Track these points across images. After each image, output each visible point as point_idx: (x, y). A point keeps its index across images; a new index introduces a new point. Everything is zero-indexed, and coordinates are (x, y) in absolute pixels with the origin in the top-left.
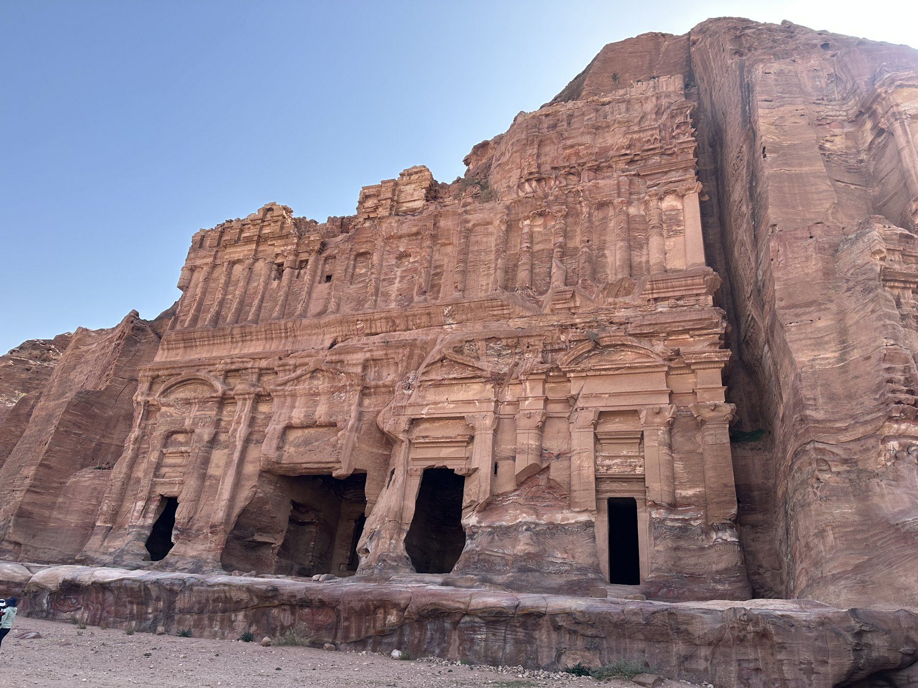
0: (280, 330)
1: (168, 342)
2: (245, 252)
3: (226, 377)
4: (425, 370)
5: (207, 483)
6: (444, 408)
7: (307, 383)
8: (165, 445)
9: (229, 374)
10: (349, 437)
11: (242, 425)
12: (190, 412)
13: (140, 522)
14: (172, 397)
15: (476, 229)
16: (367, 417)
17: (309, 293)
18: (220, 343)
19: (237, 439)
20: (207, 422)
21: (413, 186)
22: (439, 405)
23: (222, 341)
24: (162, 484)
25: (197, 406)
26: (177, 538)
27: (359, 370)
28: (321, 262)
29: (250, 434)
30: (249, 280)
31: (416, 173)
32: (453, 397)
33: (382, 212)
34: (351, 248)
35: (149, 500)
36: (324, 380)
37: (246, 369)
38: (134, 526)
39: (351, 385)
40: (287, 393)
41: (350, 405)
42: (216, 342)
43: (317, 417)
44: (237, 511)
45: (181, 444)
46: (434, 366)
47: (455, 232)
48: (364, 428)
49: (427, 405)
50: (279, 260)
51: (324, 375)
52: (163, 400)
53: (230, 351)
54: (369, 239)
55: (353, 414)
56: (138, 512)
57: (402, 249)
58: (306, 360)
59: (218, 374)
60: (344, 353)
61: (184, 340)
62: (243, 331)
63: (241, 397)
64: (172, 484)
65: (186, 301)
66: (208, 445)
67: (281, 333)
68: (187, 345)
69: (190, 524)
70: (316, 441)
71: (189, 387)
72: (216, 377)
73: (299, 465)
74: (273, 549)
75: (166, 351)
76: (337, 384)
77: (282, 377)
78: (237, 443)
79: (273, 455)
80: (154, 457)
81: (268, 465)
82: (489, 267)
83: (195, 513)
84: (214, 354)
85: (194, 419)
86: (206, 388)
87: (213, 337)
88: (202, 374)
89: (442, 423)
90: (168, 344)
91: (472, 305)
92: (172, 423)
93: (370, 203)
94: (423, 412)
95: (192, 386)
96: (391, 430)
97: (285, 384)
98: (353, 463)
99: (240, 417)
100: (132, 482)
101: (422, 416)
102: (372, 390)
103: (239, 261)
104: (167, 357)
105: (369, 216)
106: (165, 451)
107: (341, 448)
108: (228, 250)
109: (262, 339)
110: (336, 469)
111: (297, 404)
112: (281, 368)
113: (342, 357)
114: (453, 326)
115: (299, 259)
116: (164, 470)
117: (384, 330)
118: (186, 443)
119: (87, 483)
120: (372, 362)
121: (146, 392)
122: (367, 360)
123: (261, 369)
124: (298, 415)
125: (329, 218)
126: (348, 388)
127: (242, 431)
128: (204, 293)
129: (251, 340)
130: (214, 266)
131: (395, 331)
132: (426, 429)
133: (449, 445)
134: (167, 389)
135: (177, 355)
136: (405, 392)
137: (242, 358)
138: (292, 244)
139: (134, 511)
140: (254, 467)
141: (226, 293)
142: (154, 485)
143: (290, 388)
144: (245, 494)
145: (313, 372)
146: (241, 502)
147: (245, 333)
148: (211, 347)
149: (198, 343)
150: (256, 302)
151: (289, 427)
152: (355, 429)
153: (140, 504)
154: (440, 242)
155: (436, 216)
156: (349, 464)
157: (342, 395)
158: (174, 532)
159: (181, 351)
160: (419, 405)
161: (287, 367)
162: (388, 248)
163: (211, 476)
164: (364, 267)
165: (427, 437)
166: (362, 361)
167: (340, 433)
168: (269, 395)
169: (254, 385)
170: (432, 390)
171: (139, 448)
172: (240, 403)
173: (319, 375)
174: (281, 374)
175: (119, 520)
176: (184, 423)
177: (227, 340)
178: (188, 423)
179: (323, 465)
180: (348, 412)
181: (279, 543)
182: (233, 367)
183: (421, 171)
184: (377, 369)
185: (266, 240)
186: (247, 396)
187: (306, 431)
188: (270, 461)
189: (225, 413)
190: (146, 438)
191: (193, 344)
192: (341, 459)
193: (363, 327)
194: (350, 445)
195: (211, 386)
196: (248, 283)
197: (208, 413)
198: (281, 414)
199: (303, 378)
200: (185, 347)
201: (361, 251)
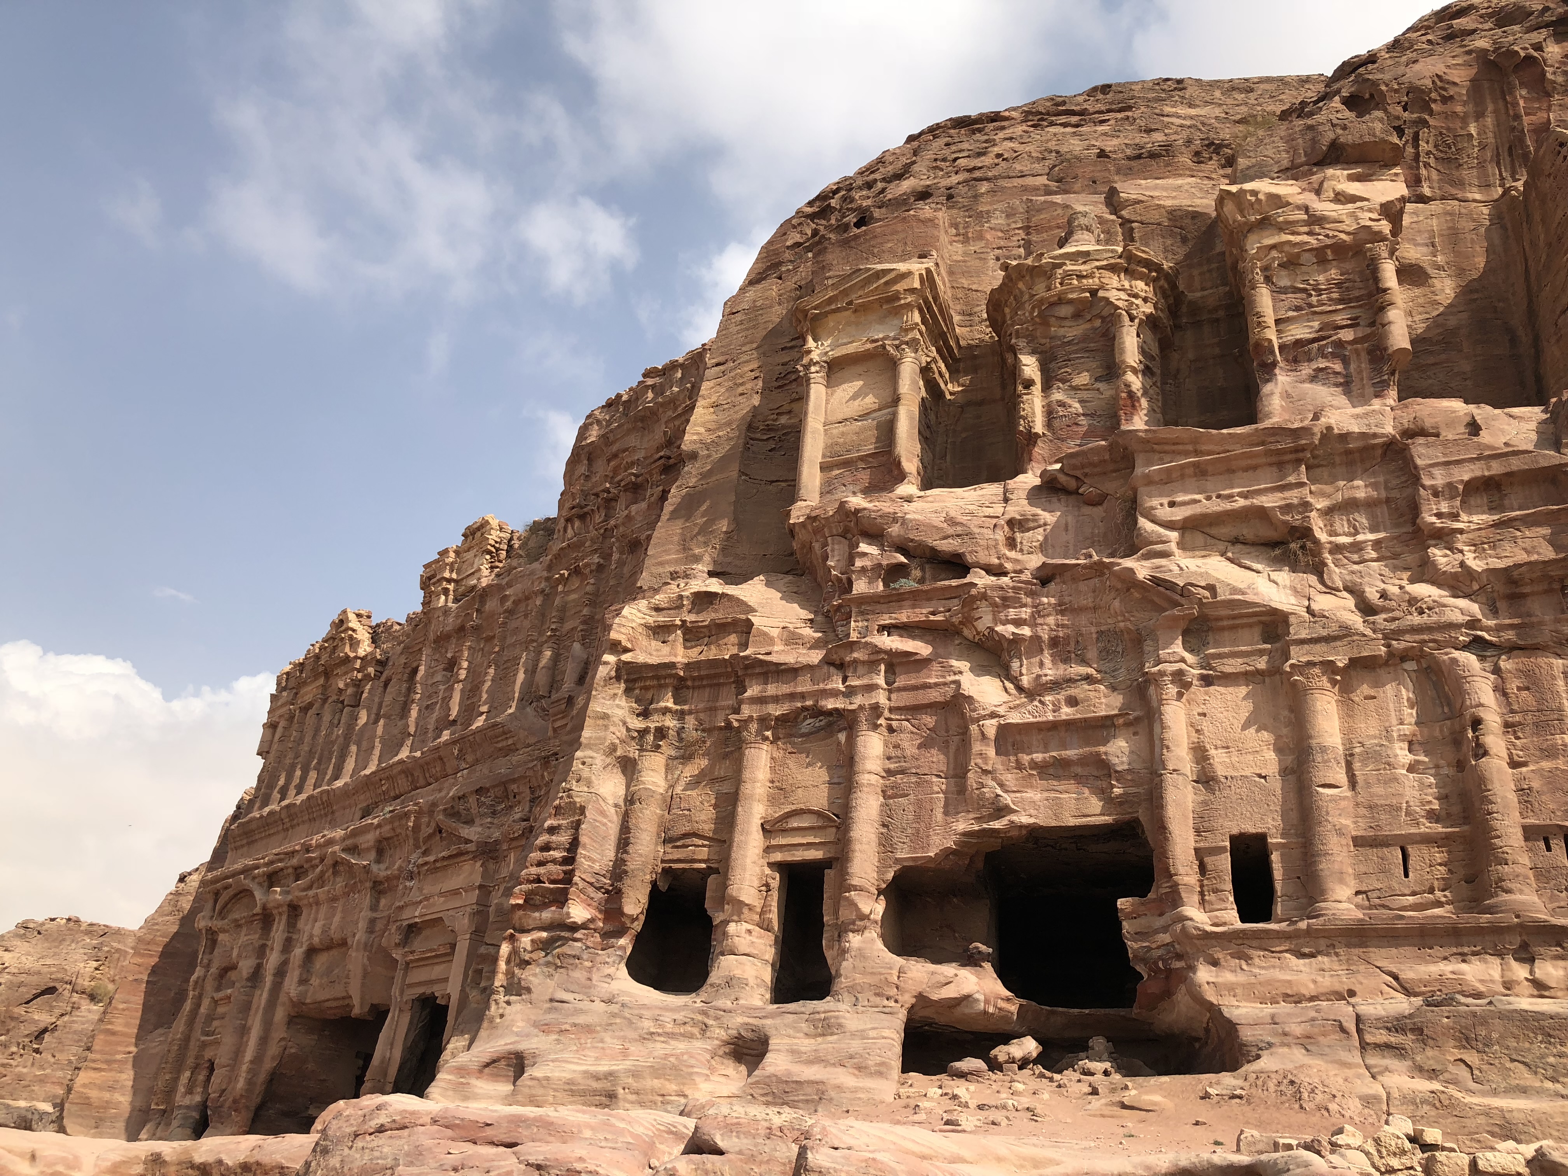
1: (233, 838)
3: (271, 883)
4: (424, 849)
6: (435, 904)
7: (330, 882)
8: (218, 989)
9: (273, 879)
10: (356, 958)
11: (274, 952)
12: (237, 939)
13: (187, 1101)
14: (227, 918)
16: (379, 926)
18: (275, 833)
20: (250, 951)
21: (475, 550)
22: (432, 901)
23: (276, 830)
25: (243, 929)
26: (211, 1120)
27: (373, 856)
29: (284, 963)
30: (315, 732)
32: (445, 887)
35: (196, 1068)
36: (344, 876)
37: (282, 870)
38: (179, 1107)
39: (361, 881)
40: (312, 901)
42: (272, 831)
43: (333, 933)
44: (262, 1077)
46: (433, 841)
49: (422, 902)
50: (343, 696)
51: (344, 869)
52: (220, 924)
55: (364, 924)
56: (184, 1086)
57: (450, 656)
59: (262, 879)
61: (245, 834)
62: (289, 813)
63: (276, 910)
66: (249, 984)
67: (320, 810)
69: (222, 1099)
70: (334, 969)
71: (243, 901)
72: (260, 884)
75: (234, 852)
78: (266, 980)
79: (296, 993)
80: (204, 1006)
81: (295, 1007)
83: (229, 1083)
85: (240, 948)
86: (250, 902)
87: (267, 825)
88: (247, 882)
90: (234, 842)
92: (225, 956)
94: (417, 914)
95: (246, 900)
98: (368, 997)
99: (274, 941)
101: (417, 920)
102: (386, 885)
103: (311, 705)
104: (234, 861)
106: (216, 996)
107: (349, 977)
110: (353, 1007)
111: (318, 916)
112: (309, 865)
114: (465, 773)
115: (361, 691)
117: (406, 789)
119: (157, 1050)
120: (384, 843)
121: (210, 914)
122: (379, 841)
123: (294, 868)
124: (319, 932)
126: (359, 886)
127: (273, 960)
128: (278, 759)
129: (299, 825)
130: (292, 717)
133: (434, 961)
134: (223, 908)
135: (242, 856)
136: (408, 884)
137: (279, 854)
139: (181, 1085)
140: (284, 1011)
142: (202, 1046)
143: (315, 893)
144: (273, 1050)
145: (334, 866)
146: (268, 1065)
147: (292, 815)
148: (268, 841)
149: (257, 837)
151: (312, 951)
152: (361, 946)
153: (187, 1076)
154: (484, 636)
156: (365, 998)
157: (355, 896)
159: (245, 850)
160: (416, 904)
162: (437, 656)
163: (248, 1029)
165: (414, 951)
166: (372, 843)
167: (348, 955)
170: (427, 878)
171: (201, 995)
172: (277, 920)
173: (341, 869)
174: (310, 872)
176: (233, 955)
177: (279, 828)
179: (342, 1003)
180: (359, 921)
182: (272, 868)
183: (481, 527)
184: (391, 851)
186: (281, 910)
187: (331, 953)
188: (293, 1001)
191: (254, 838)
192: (351, 993)
193: (388, 788)
194: (361, 971)
196: (313, 738)
197: (253, 937)
198: (306, 931)
199: (327, 875)
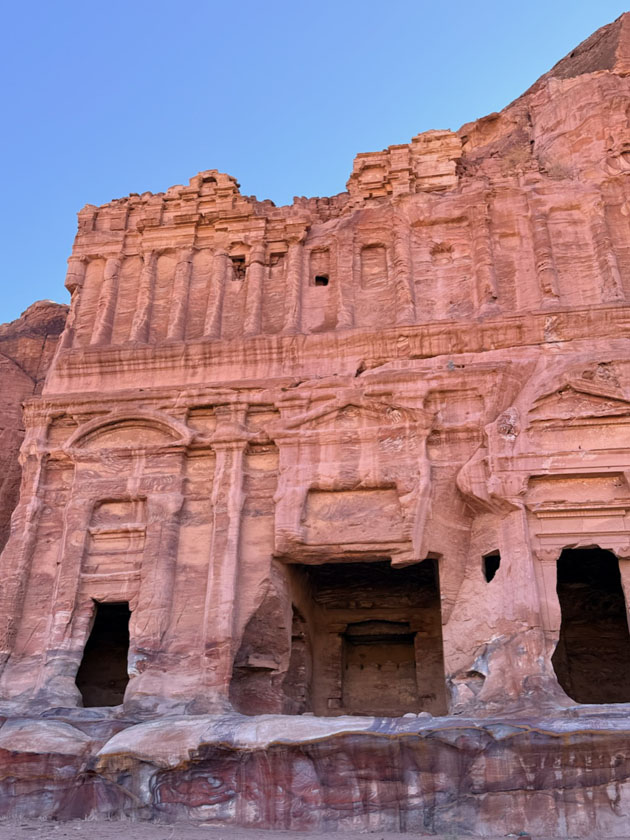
0: (270, 348)
1: (70, 364)
2: (179, 239)
3: (189, 417)
4: (535, 406)
5: (181, 578)
6: (580, 460)
7: (332, 425)
8: (91, 522)
9: (194, 413)
10: (422, 503)
11: (233, 487)
12: (132, 469)
13: (65, 645)
14: (93, 448)
15: (553, 214)
16: (440, 475)
17: (300, 298)
18: (166, 368)
19: (230, 507)
20: (167, 484)
21: (435, 156)
22: (570, 457)
23: (170, 364)
24: (96, 582)
25: (144, 460)
26: (141, 667)
27: (419, 405)
28: (307, 257)
29: (246, 501)
30: (190, 279)
31: (438, 139)
32: (588, 445)
33: (397, 188)
34: (355, 238)
35: (76, 608)
36: (360, 421)
37: (227, 404)
38: (55, 652)
39: (413, 428)
40: (302, 440)
41: (414, 457)
42: (157, 365)
43: (362, 474)
44: (244, 620)
45: (119, 518)
46: (548, 401)
47: (520, 218)
48: (439, 490)
49: (549, 456)
50: (237, 252)
51: (359, 415)
52: (80, 452)
53: (185, 379)
54: (381, 225)
55: (424, 471)
56: (59, 628)
57: (438, 241)
58: (330, 391)
59: (177, 411)
60: (393, 382)
61: (100, 362)
62: (207, 350)
63: (224, 445)
64: (116, 580)
65: (82, 307)
66: (176, 519)
67: (271, 353)
68: (105, 369)
69: (164, 643)
70: (360, 510)
71: (121, 431)
72: (173, 416)
73: (334, 547)
74: (274, 678)
75: (66, 380)
76: (384, 426)
77: (290, 416)
78: (230, 515)
79: (296, 532)
80: (77, 540)
81: (286, 546)
82: (590, 267)
83: (169, 625)
84: (158, 384)
85: (143, 480)
86: (153, 433)
87: (154, 358)
88: (150, 412)
89: (571, 483)
90: (69, 369)
91: (592, 315)
92: (100, 486)
93: (370, 177)
94: (544, 466)
95: (126, 431)
96: (498, 492)
97: (297, 426)
98: (427, 544)
99: (226, 476)
100: (33, 582)
101: (543, 472)
102: (443, 436)
103: (167, 252)
104: (68, 388)
105: (371, 195)
106: (93, 530)
107: (412, 520)
108: (147, 235)
109: (238, 362)
110: (401, 553)
111: (322, 456)
112: (287, 404)
113: (389, 387)
114: (560, 344)
115: (270, 252)
116: (94, 561)
117: (443, 350)
118: (131, 517)
120: (437, 395)
121: (43, 440)
122: (431, 392)
123: (251, 405)
124: (328, 471)
125: (296, 199)
126: (408, 432)
127: (234, 496)
128: (115, 295)
129: (220, 364)
130: (125, 258)
131: (461, 352)
132: (547, 492)
133: (599, 514)
134: (84, 436)
135: (88, 384)
136: (504, 437)
137: (217, 388)
138: (258, 229)
139: (53, 626)
140: (261, 551)
141: (153, 296)
142: (82, 583)
143: (309, 432)
144: (254, 592)
145: (342, 409)
146: (250, 607)
147: (210, 353)
148: (150, 374)
149: (126, 368)
150: (213, 310)
151: (314, 490)
152: (428, 492)
153: (62, 617)
154: (498, 231)
155: (488, 195)
156: (423, 545)
157: (396, 442)
158: (133, 659)
159: (94, 379)
160: (536, 457)
161: (297, 402)
162: (414, 239)
163: (185, 567)
164: (376, 265)
165: (563, 502)
166: (424, 393)
167: (403, 499)
168: (273, 443)
169: (243, 429)
170: (551, 435)
171: (39, 528)
172: (221, 456)
173: (351, 414)
174: (285, 413)
175: (21, 642)
176: (124, 487)
177: (177, 364)
178: (132, 487)
179: (377, 547)
180: (414, 468)
181: (284, 668)
182: (205, 401)
183: (445, 136)
184: (444, 405)
185: (211, 222)
186: (234, 445)
187: (339, 496)
188: (290, 541)
189: (190, 470)
190: (48, 511)
191: (118, 368)
192: (412, 537)
193: (408, 346)
194: (423, 517)
195: (165, 430)
196: (189, 285)
197: (166, 470)
198: (298, 471)
199: (326, 418)
200: (101, 373)
201: (370, 242)
